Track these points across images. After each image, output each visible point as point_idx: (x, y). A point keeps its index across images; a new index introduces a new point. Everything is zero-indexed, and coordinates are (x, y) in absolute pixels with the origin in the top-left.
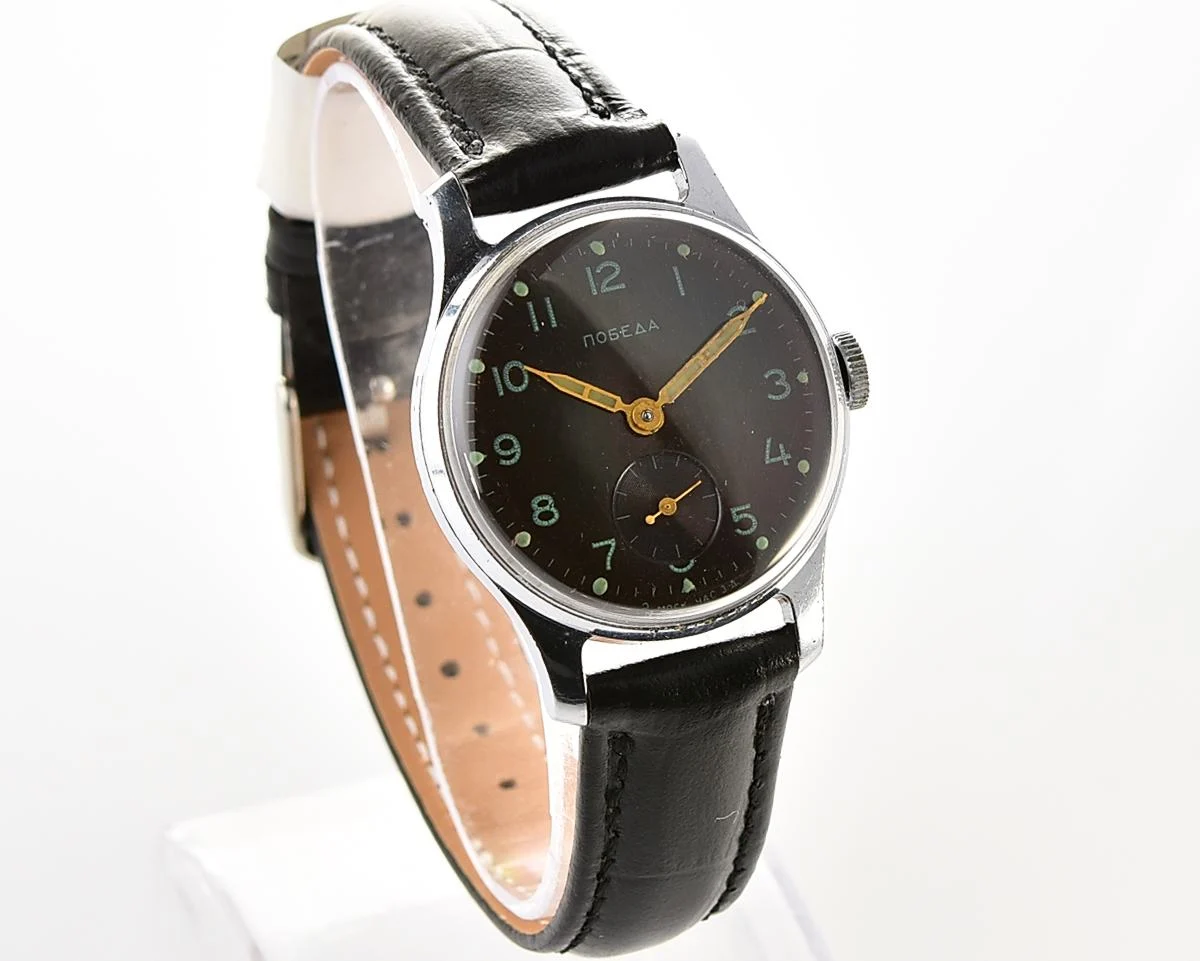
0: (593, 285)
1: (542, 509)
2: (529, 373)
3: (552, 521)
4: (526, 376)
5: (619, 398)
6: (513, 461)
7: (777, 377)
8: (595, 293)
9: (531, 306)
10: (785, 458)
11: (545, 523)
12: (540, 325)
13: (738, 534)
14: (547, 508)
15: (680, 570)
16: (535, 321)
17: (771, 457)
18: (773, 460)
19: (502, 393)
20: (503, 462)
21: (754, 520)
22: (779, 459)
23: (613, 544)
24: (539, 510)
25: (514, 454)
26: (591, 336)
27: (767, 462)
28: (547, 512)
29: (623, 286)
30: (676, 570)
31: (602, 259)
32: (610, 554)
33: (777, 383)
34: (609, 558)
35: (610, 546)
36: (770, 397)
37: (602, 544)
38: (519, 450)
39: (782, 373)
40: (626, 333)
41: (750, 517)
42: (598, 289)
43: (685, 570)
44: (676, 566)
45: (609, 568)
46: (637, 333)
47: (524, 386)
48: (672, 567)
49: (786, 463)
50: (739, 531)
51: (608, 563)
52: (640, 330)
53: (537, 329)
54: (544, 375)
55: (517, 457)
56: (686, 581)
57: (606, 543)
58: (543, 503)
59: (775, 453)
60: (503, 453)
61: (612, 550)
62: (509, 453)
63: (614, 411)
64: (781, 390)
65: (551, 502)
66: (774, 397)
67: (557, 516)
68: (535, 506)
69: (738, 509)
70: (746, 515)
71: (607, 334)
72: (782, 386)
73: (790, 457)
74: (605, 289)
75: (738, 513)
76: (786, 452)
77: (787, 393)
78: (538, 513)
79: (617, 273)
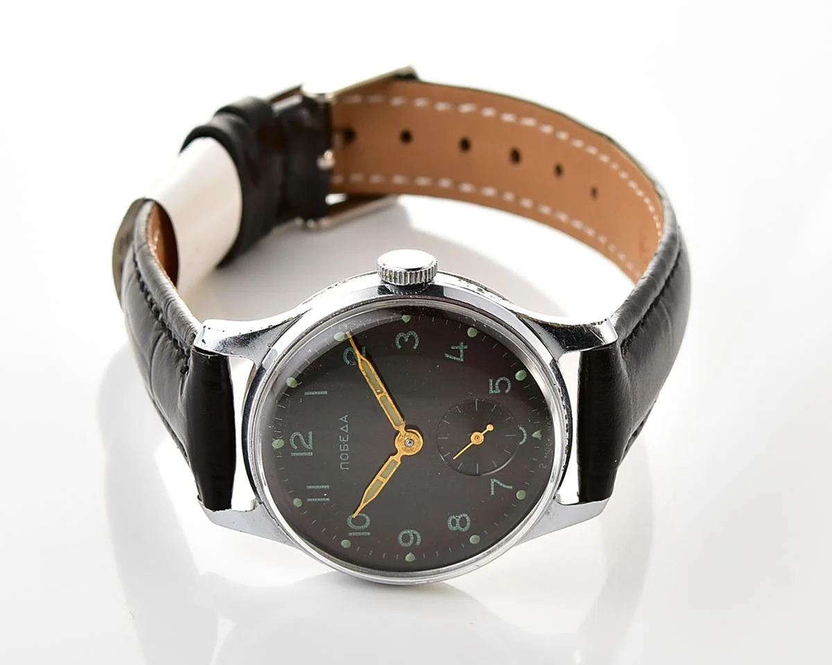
0: (305, 454)
1: (458, 524)
2: (360, 512)
3: (468, 519)
4: (361, 514)
5: (391, 458)
6: (419, 537)
7: (402, 339)
8: (312, 454)
9: (310, 500)
10: (462, 347)
11: (468, 524)
12: (326, 497)
13: (509, 392)
14: (458, 520)
15: (525, 438)
16: (322, 499)
17: (459, 357)
18: (461, 356)
19: (369, 533)
20: (418, 543)
21: (502, 379)
22: (462, 351)
23: (495, 480)
24: (458, 527)
25: (414, 534)
26: (341, 464)
27: (462, 360)
28: (460, 521)
29: (310, 433)
30: (524, 441)
31: (287, 444)
32: (501, 484)
33: (407, 340)
34: (504, 486)
35: (495, 483)
36: (415, 348)
37: (492, 488)
38: (412, 531)
39: (400, 335)
40: (345, 439)
41: (499, 381)
42: (310, 451)
43: (525, 435)
44: (521, 441)
45: (511, 487)
46: (347, 431)
47: (367, 518)
48: (521, 443)
49: (466, 347)
50: (507, 391)
51: (508, 487)
52: (345, 429)
53: (328, 499)
54: (362, 506)
55: (416, 533)
56: (534, 435)
57: (492, 485)
58: (454, 522)
59: (457, 353)
60: (411, 542)
61: (498, 483)
62: (412, 538)
63: (400, 463)
64: (412, 338)
65: (454, 517)
66: (416, 345)
67: (465, 515)
68: (455, 528)
69: (491, 388)
70: (497, 384)
71: (343, 452)
72: (409, 338)
73: (462, 343)
74: (310, 447)
75: (494, 389)
76: (459, 345)
77: (415, 334)
78: (460, 528)
79: (300, 435)
